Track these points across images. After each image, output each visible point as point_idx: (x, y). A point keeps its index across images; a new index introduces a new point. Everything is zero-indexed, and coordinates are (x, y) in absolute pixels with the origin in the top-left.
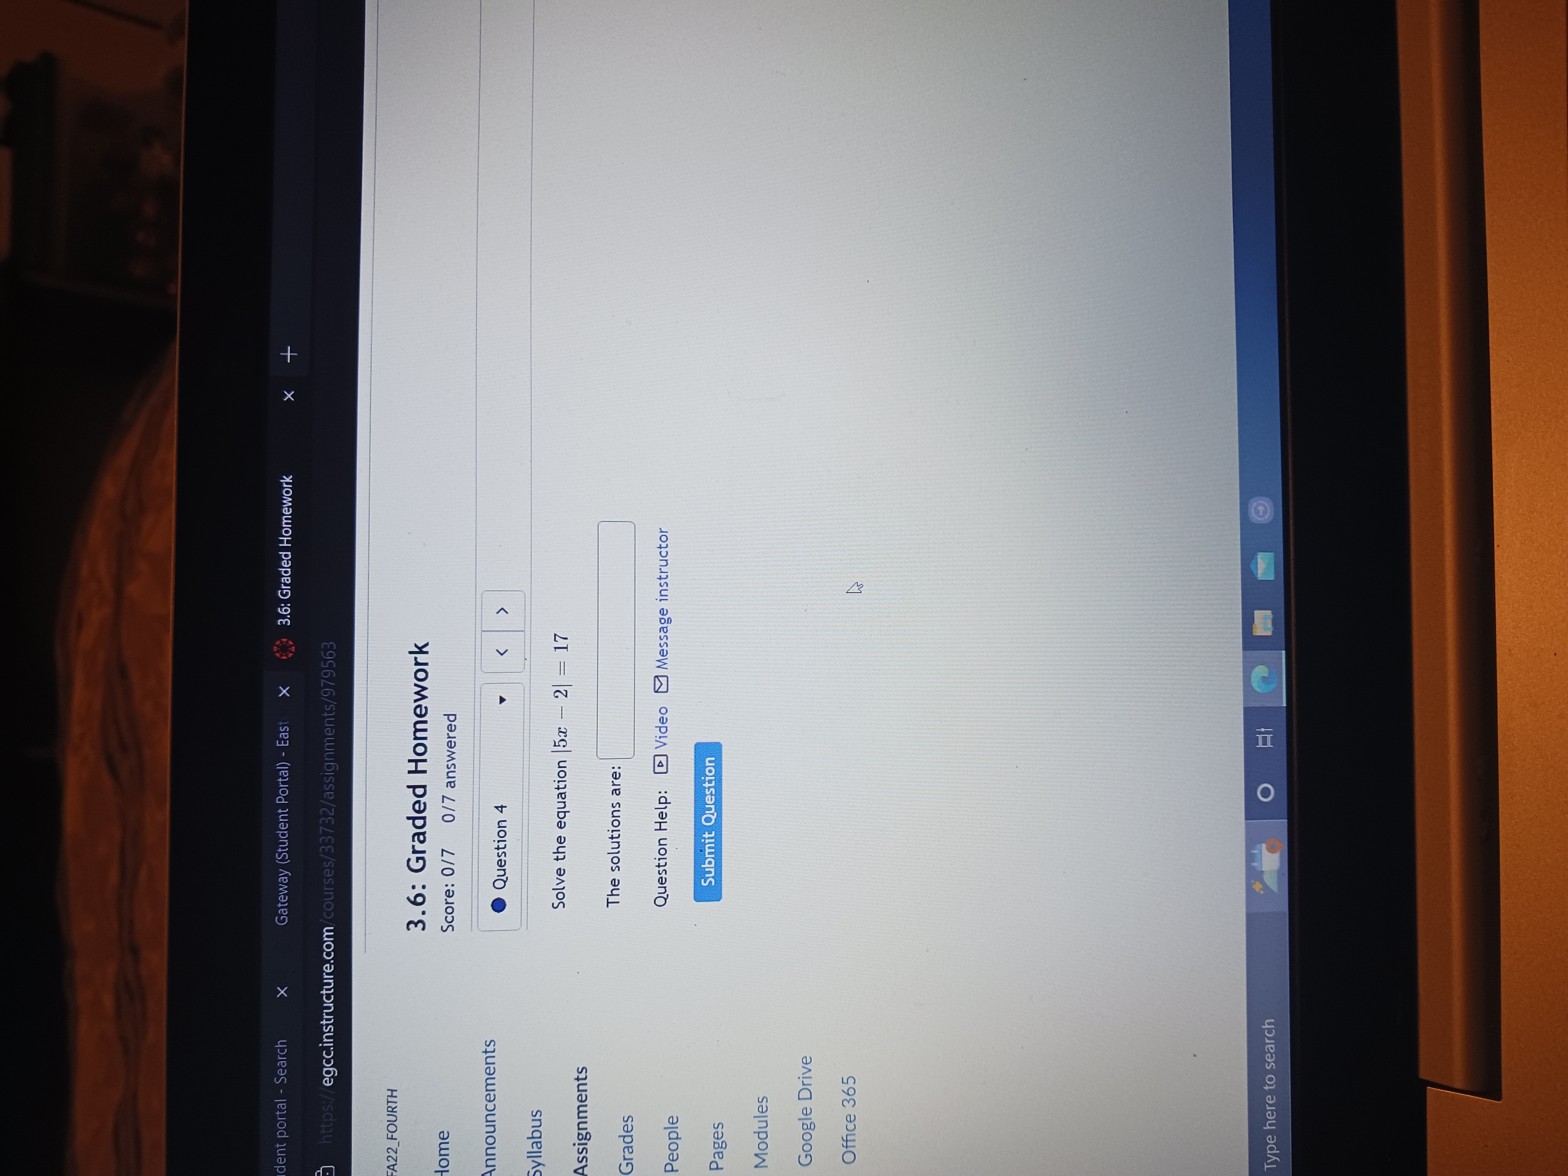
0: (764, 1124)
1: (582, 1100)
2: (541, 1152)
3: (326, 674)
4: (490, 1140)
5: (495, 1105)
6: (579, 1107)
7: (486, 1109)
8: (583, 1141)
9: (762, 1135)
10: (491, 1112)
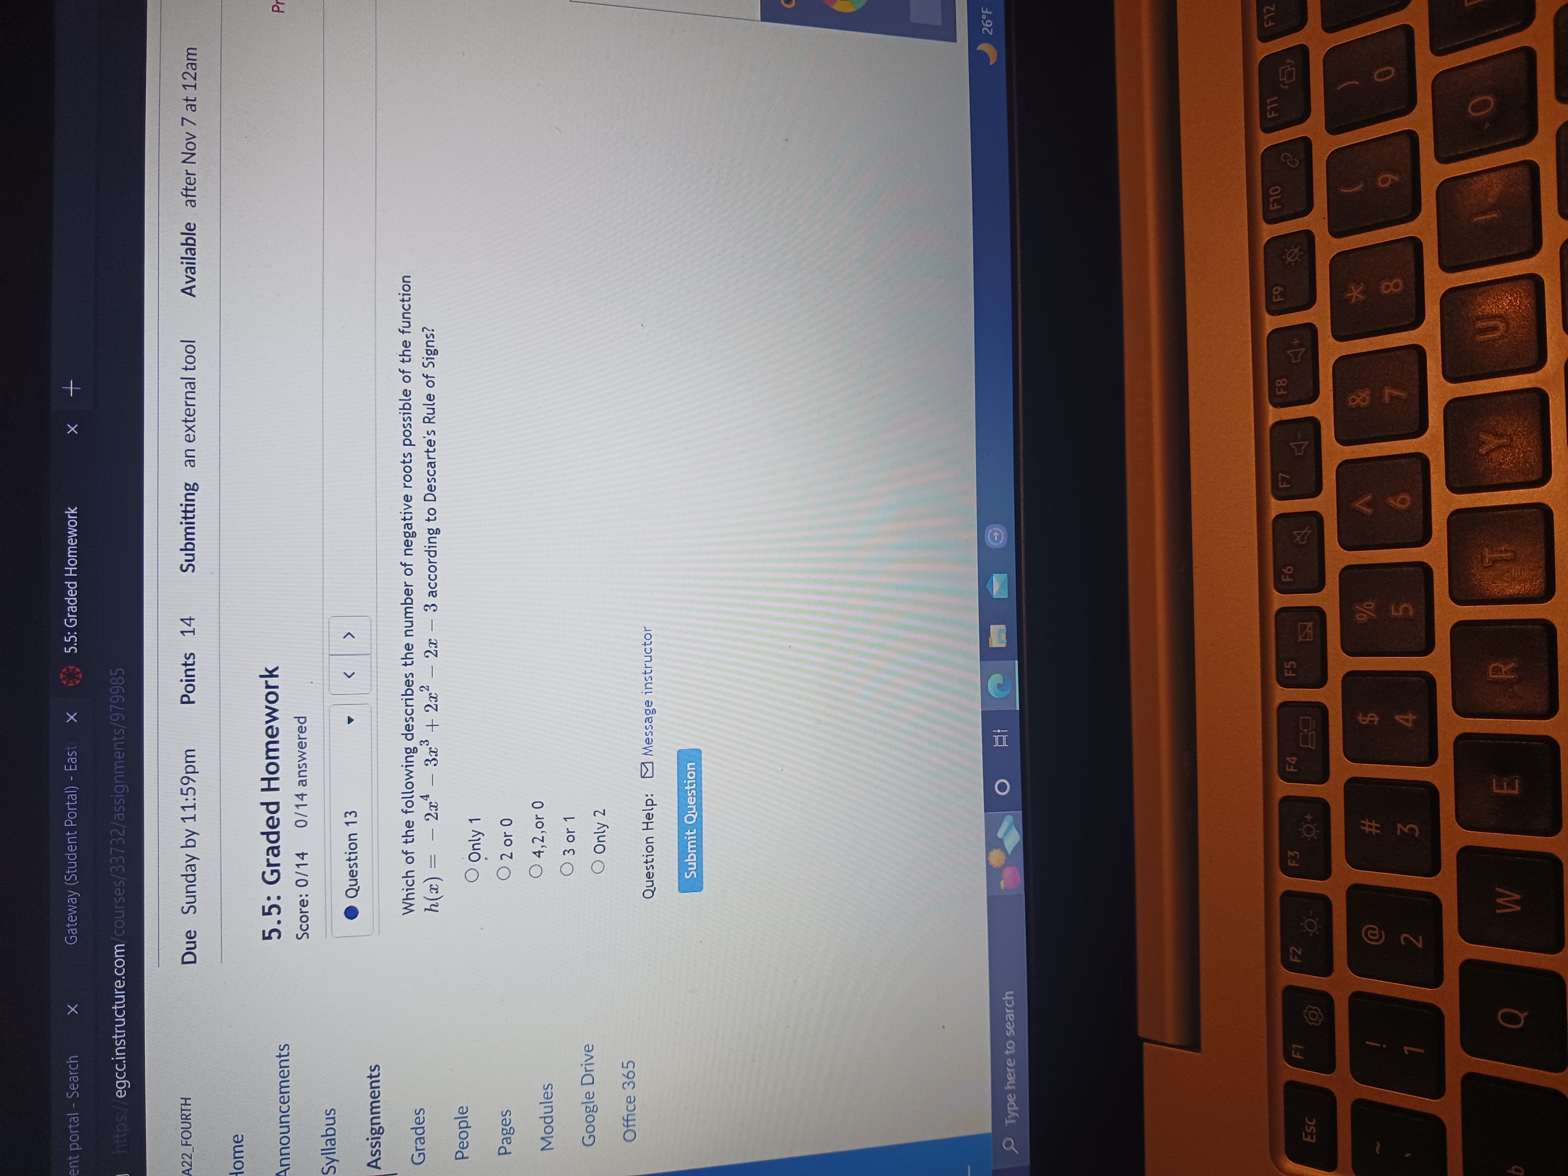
0: (549, 1110)
1: (375, 1097)
2: (334, 1149)
3: (115, 699)
4: (285, 1141)
5: (289, 1106)
6: (372, 1103)
7: (281, 1111)
8: (376, 1136)
9: (548, 1119)
10: (285, 1114)
